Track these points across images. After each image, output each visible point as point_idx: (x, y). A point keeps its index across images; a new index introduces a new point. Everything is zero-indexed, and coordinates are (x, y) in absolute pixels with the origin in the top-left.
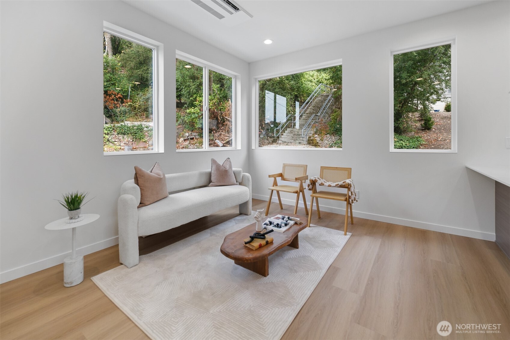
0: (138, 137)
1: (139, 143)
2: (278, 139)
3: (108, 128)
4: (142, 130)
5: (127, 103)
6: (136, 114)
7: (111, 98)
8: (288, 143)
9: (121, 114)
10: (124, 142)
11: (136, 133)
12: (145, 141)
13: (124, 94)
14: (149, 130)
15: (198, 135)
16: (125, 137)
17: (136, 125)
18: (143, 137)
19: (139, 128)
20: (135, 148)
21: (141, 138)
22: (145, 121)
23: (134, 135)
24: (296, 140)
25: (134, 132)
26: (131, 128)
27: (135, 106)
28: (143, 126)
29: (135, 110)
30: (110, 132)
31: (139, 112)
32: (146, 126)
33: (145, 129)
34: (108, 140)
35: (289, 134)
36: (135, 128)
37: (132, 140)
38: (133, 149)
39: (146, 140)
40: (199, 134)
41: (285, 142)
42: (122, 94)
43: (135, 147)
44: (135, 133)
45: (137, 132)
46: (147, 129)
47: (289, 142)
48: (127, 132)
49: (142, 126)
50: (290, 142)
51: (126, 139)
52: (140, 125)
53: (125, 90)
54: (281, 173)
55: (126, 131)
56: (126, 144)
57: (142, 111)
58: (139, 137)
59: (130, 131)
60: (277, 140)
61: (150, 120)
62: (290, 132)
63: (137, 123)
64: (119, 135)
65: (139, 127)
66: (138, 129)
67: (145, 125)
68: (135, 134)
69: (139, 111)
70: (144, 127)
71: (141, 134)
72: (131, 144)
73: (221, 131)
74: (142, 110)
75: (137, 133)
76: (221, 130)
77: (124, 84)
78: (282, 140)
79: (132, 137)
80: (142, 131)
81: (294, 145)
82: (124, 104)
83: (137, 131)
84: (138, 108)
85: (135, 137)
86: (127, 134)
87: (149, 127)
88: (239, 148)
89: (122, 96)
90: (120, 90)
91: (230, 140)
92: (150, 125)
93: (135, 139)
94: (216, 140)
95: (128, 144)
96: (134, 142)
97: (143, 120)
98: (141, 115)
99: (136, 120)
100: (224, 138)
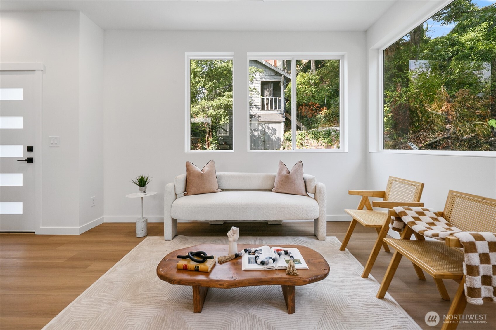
3: (303, 134)
4: (330, 134)
5: (323, 110)
6: (329, 120)
7: (310, 108)
9: (317, 121)
10: (314, 146)
12: (332, 145)
13: (322, 104)
14: (336, 134)
16: (315, 141)
17: (325, 130)
18: (331, 141)
25: (323, 136)
26: (320, 133)
27: (329, 112)
28: (331, 130)
29: (329, 116)
30: (304, 137)
31: (332, 118)
33: (333, 133)
34: (302, 144)
36: (324, 133)
37: (321, 144)
45: (325, 137)
51: (316, 143)
53: (322, 100)
54: (385, 193)
55: (316, 136)
58: (327, 141)
59: (319, 136)
63: (327, 128)
64: (311, 140)
66: (326, 133)
67: (332, 129)
73: (423, 130)
74: (335, 116)
77: (322, 95)
79: (321, 141)
80: (329, 136)
82: (320, 113)
83: (326, 135)
84: (331, 114)
85: (323, 141)
86: (317, 138)
87: (337, 131)
88: (346, 150)
89: (319, 106)
90: (319, 101)
91: (433, 143)
92: (337, 129)
93: (323, 143)
94: (409, 142)
95: (317, 147)
96: (322, 146)
97: (335, 125)
98: (333, 121)
99: (327, 125)
100: (423, 140)
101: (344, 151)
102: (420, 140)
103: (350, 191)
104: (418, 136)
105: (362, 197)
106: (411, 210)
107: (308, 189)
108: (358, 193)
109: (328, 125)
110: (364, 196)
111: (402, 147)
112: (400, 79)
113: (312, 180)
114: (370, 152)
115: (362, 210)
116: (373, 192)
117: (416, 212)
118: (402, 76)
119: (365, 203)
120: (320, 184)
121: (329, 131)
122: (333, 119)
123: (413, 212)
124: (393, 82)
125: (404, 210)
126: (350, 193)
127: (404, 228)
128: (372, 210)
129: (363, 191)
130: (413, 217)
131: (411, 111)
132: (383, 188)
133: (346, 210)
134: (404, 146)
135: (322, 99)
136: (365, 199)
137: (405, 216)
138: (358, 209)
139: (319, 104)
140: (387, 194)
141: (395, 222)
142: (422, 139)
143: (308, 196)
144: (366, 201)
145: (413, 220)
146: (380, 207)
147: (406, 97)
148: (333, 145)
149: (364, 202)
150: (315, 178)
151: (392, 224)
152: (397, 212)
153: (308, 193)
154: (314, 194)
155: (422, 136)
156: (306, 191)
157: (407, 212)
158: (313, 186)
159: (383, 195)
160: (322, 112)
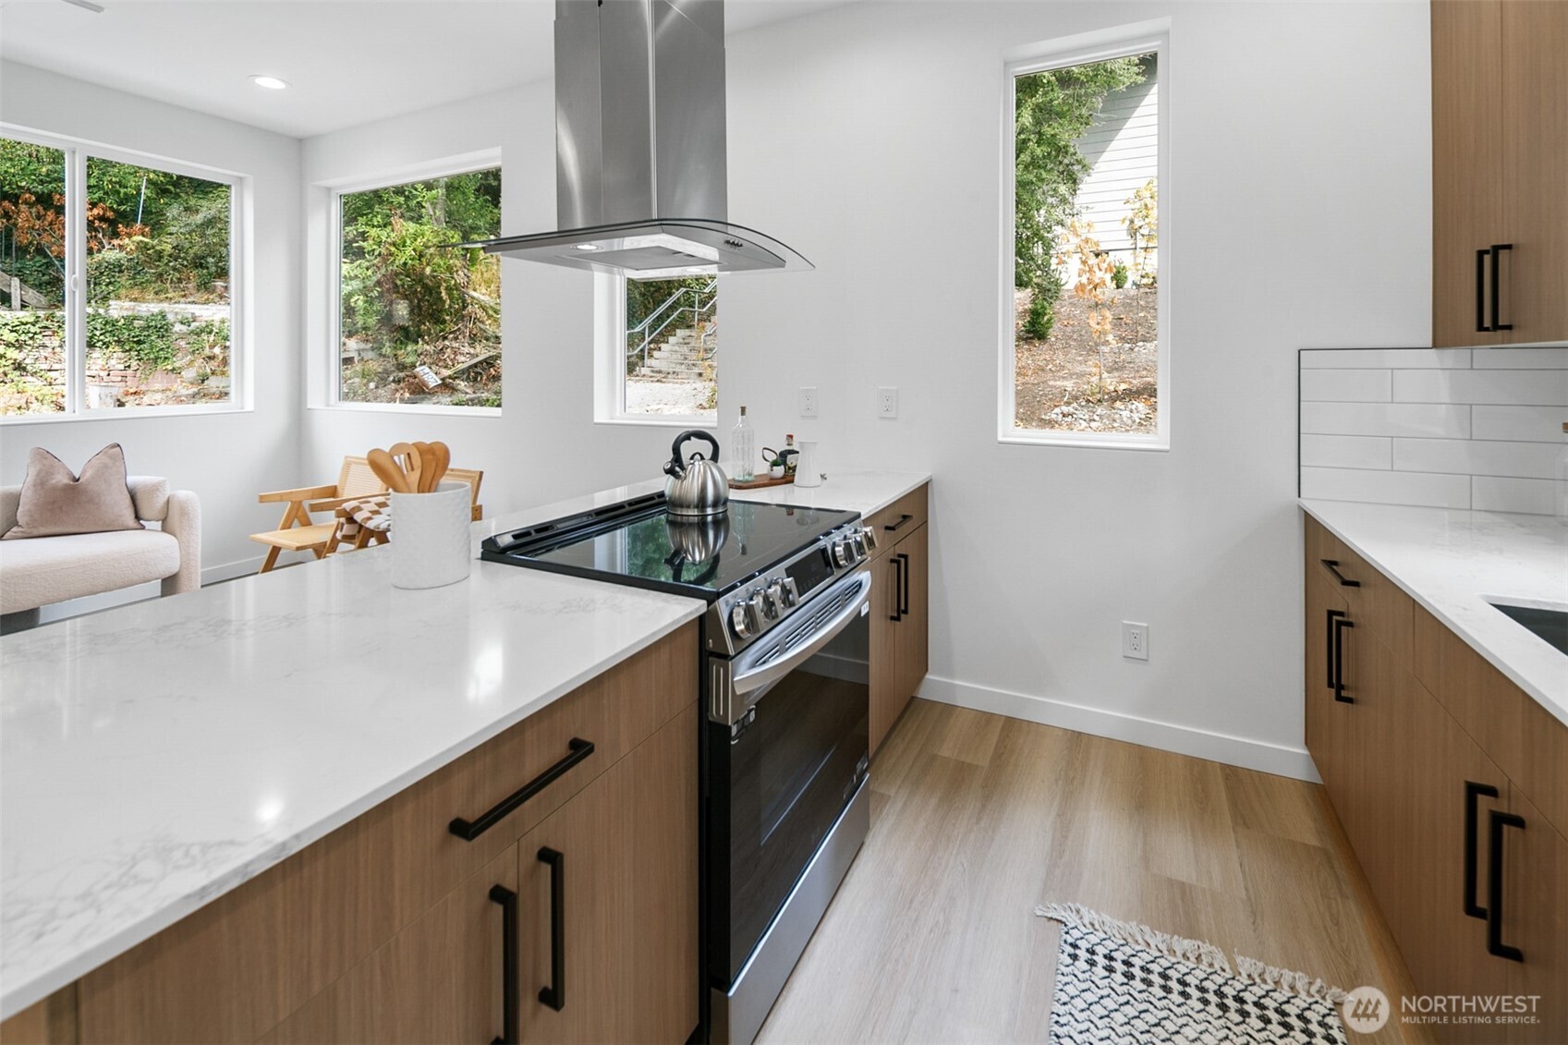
0: (146, 354)
1: (151, 377)
2: (640, 364)
3: (22, 325)
4: (166, 330)
5: (129, 235)
6: (161, 275)
8: (668, 373)
9: (102, 273)
11: (139, 342)
12: (174, 369)
13: (123, 208)
14: (192, 332)
15: (372, 349)
16: (94, 355)
17: (143, 314)
18: (168, 355)
19: (153, 323)
20: (132, 394)
21: (157, 358)
22: (191, 299)
23: (130, 350)
24: (693, 365)
25: (133, 337)
26: (120, 324)
27: (158, 248)
28: (171, 318)
29: (159, 261)
30: (30, 339)
31: (174, 269)
32: (180, 317)
33: (178, 327)
34: (19, 364)
35: (677, 348)
36: (136, 323)
37: (122, 367)
38: (126, 395)
39: (177, 365)
40: (375, 345)
41: (660, 372)
42: (115, 206)
43: (132, 390)
44: (134, 342)
45: (142, 338)
46: (184, 328)
47: (671, 370)
48: (102, 337)
49: (163, 317)
50: (674, 373)
51: (99, 361)
52: (157, 315)
53: (125, 194)
54: (336, 487)
55: (98, 333)
56: (97, 379)
57: (186, 266)
58: (152, 356)
59: (114, 335)
60: (636, 364)
61: (211, 297)
62: (681, 341)
63: (149, 308)
65: (152, 320)
66: (149, 327)
67: (176, 314)
68: (135, 345)
69: (171, 264)
70: (172, 321)
71: (160, 344)
72: (120, 379)
73: (451, 336)
74: (185, 263)
75: (145, 343)
76: (451, 333)
77: (125, 173)
78: (653, 365)
79: (122, 355)
80: (163, 336)
81: (686, 381)
82: (116, 242)
83: (146, 333)
84: (170, 256)
85: (134, 353)
86: (104, 344)
87: (194, 321)
88: (249, 406)
89: (110, 214)
90: (106, 193)
91: (470, 367)
92: (197, 314)
93: (135, 363)
94: (421, 365)
95: (106, 379)
96: (129, 372)
97: (184, 296)
98: (180, 280)
99: (152, 296)
100: (451, 360)
101: (242, 408)
102: (445, 360)
103: (265, 496)
104: (442, 349)
105: (290, 503)
106: (369, 502)
107: (144, 512)
108: (281, 498)
109: (156, 293)
110: (293, 500)
111: (404, 378)
112: (402, 199)
113: (154, 489)
114: (309, 409)
115: (289, 528)
116: (313, 491)
117: (376, 504)
118: (405, 191)
119: (297, 513)
120: (182, 494)
121: (159, 317)
122: (177, 275)
123: (372, 504)
124: (384, 201)
125: (358, 504)
126: (262, 499)
127: (359, 532)
128: (311, 524)
129: (291, 493)
130: (371, 512)
131: (425, 286)
132: (332, 480)
133: (254, 536)
134: (407, 376)
135: (122, 191)
136: (296, 506)
137: (359, 513)
138: (282, 529)
139: (111, 208)
140: (339, 489)
141: (345, 526)
142: (448, 357)
143: (143, 528)
144: (298, 510)
145: (370, 515)
146: (322, 510)
147: (414, 250)
148: (180, 368)
149: (294, 512)
150: (164, 481)
151: (341, 531)
152: (348, 510)
153: (141, 522)
154: (160, 522)
155: (449, 350)
156: (138, 517)
157: (362, 506)
158: (161, 501)
159: (333, 491)
160: (127, 241)
